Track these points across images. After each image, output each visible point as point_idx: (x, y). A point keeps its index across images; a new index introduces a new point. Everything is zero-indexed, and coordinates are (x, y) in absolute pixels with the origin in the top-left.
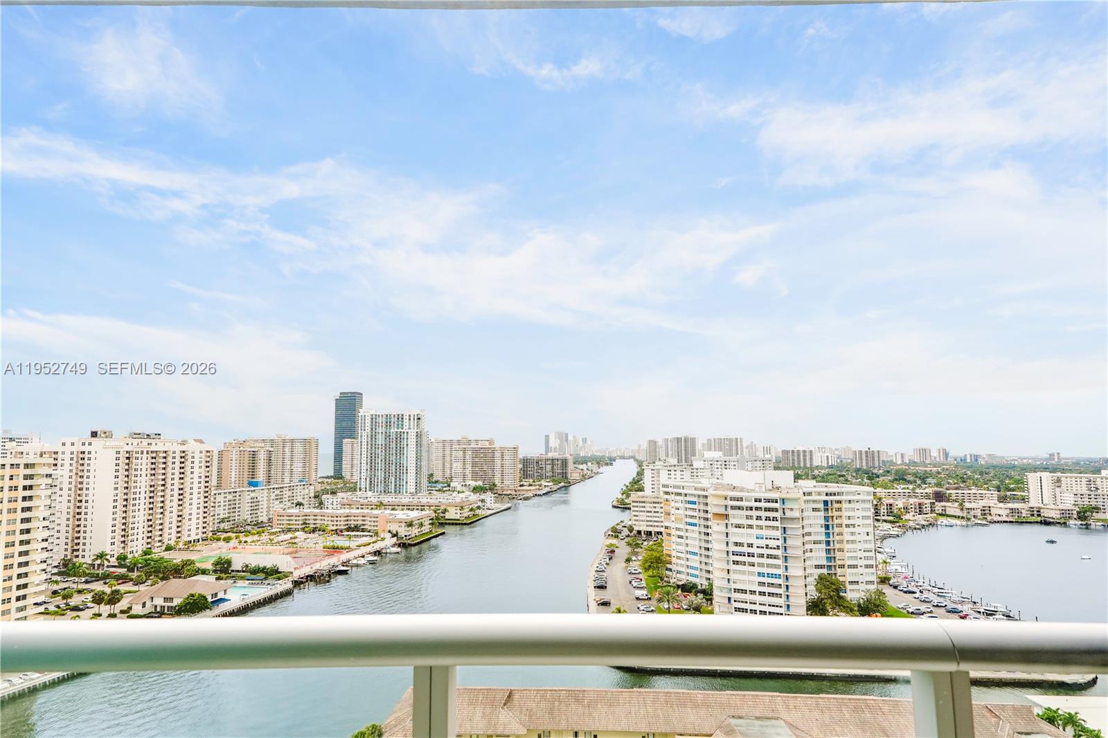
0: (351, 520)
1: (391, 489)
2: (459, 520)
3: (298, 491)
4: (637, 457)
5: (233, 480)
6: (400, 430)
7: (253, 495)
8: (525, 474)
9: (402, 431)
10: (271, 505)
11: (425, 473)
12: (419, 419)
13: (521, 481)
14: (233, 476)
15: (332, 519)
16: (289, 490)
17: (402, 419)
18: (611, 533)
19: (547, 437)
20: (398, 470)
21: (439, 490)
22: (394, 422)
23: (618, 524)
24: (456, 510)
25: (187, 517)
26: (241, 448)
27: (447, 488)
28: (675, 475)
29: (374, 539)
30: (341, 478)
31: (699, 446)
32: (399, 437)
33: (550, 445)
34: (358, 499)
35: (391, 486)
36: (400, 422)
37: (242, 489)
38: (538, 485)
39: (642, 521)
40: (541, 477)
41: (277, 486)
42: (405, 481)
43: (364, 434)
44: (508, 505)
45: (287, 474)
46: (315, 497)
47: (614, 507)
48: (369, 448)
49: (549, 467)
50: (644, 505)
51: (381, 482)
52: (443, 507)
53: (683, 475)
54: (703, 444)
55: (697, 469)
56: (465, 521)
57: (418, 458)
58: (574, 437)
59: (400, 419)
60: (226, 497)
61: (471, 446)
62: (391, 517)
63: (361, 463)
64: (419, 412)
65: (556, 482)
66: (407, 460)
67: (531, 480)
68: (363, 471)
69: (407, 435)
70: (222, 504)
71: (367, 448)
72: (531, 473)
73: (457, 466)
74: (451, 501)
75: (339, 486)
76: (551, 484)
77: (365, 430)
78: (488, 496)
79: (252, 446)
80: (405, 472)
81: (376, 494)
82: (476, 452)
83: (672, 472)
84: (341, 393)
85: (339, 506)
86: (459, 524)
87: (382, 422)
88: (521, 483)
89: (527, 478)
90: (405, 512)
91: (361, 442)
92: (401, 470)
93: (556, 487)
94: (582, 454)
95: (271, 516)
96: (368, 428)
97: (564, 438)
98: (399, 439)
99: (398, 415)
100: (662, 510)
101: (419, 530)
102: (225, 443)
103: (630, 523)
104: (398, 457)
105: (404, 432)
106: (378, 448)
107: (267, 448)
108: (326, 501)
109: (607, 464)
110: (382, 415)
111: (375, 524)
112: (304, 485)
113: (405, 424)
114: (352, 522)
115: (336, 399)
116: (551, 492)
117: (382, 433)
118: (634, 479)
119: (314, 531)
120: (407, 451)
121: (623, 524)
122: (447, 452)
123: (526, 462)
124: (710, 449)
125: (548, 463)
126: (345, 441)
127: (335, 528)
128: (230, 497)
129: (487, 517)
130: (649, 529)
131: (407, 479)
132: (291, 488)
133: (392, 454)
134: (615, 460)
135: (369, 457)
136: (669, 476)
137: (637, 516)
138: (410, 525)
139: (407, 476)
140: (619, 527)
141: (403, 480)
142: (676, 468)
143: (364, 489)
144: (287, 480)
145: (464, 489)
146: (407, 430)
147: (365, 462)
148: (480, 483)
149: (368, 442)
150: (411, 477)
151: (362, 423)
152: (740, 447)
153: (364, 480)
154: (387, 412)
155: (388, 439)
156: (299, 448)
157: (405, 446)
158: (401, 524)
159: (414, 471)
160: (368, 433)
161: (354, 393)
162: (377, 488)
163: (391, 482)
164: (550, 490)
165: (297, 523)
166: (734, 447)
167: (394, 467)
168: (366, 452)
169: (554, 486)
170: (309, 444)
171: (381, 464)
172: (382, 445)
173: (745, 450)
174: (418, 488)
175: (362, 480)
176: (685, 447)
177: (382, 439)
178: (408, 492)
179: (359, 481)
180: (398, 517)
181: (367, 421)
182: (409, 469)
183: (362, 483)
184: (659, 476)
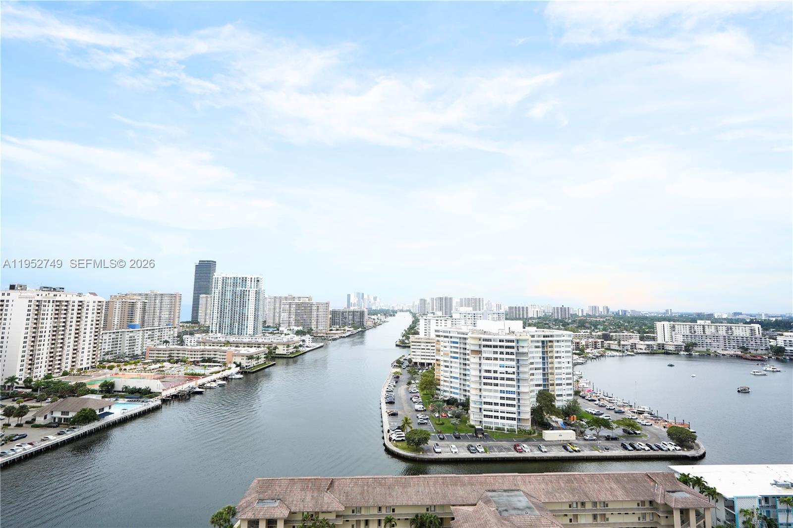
0: (205, 354)
1: (235, 331)
2: (286, 355)
3: (166, 332)
4: (412, 311)
5: (116, 323)
6: (244, 289)
7: (131, 334)
8: (333, 322)
9: (245, 289)
10: (145, 342)
11: (261, 320)
12: (258, 281)
13: (331, 327)
14: (116, 320)
15: (191, 353)
16: (159, 331)
17: (246, 281)
18: (396, 364)
19: (349, 296)
20: (241, 318)
21: (271, 333)
22: (240, 283)
23: (401, 358)
24: (284, 347)
25: (81, 350)
26: (124, 300)
27: (277, 332)
28: (441, 323)
29: (223, 368)
30: (197, 323)
31: (454, 304)
32: (243, 294)
33: (351, 302)
34: (210, 339)
35: (235, 329)
36: (244, 283)
37: (123, 330)
38: (343, 330)
39: (418, 355)
40: (345, 324)
41: (149, 328)
42: (246, 326)
44: (322, 344)
45: (156, 320)
46: (178, 337)
47: (397, 345)
48: (220, 301)
49: (351, 317)
50: (419, 344)
51: (228, 326)
52: (274, 345)
53: (446, 323)
54: (457, 302)
55: (455, 319)
56: (290, 356)
57: (256, 310)
58: (368, 296)
59: (244, 281)
60: (110, 336)
61: (295, 301)
62: (236, 352)
63: (213, 312)
64: (258, 276)
65: (356, 328)
66: (248, 311)
67: (338, 327)
68: (214, 318)
69: (249, 293)
70: (107, 341)
71: (219, 302)
72: (337, 321)
73: (284, 316)
74: (280, 341)
75: (195, 329)
76: (352, 329)
77: (217, 288)
78: (307, 338)
79: (131, 298)
80: (246, 319)
81: (223, 335)
82: (298, 305)
83: (439, 322)
84: (200, 261)
85: (196, 343)
86: (286, 358)
87: (231, 283)
89: (334, 325)
90: (246, 348)
91: (214, 297)
92: (243, 317)
93: (355, 331)
94: (374, 308)
95: (144, 351)
96: (220, 286)
97: (360, 296)
98: (242, 295)
99: (243, 278)
101: (257, 362)
102: (111, 296)
103: (409, 357)
104: (241, 309)
105: (246, 291)
106: (227, 302)
107: (143, 300)
108: (186, 339)
109: (391, 315)
110: (231, 278)
111: (224, 357)
112: (170, 328)
113: (247, 284)
114: (206, 356)
115: (196, 266)
116: (353, 334)
117: (230, 290)
118: (410, 326)
119: (177, 362)
120: (248, 304)
121: (405, 358)
122: (277, 305)
123: (334, 313)
124: (462, 306)
125: (350, 314)
126: (202, 296)
127: (193, 360)
128: (113, 336)
129: (306, 352)
130: (423, 361)
131: (247, 325)
132: (160, 330)
133: (237, 306)
134: (396, 313)
135: (220, 308)
136: (437, 324)
137: (414, 352)
138: (250, 357)
139: (247, 322)
140: (402, 360)
141: (244, 325)
142: (442, 318)
143: (215, 332)
144: (156, 324)
145: (289, 332)
146: (249, 289)
147: (216, 312)
148: (301, 328)
149: (219, 297)
150: (250, 323)
151: (215, 283)
152: (481, 304)
153: (215, 325)
154: (235, 276)
155: (234, 295)
156: (166, 300)
157: (247, 301)
158: (243, 357)
159: (253, 319)
160: (219, 290)
161: (210, 261)
162: (225, 331)
163: (235, 327)
164: (351, 333)
165: (164, 355)
166: (478, 304)
167: (238, 315)
168: (217, 305)
169: (354, 331)
170: (174, 298)
171: (229, 313)
172: (230, 299)
173: (485, 307)
174: (255, 331)
175: (214, 325)
176: (445, 304)
177: (230, 295)
178: (248, 334)
179: (211, 326)
180: (241, 352)
181: (219, 282)
182: (249, 317)
183: (214, 327)
184: (430, 324)
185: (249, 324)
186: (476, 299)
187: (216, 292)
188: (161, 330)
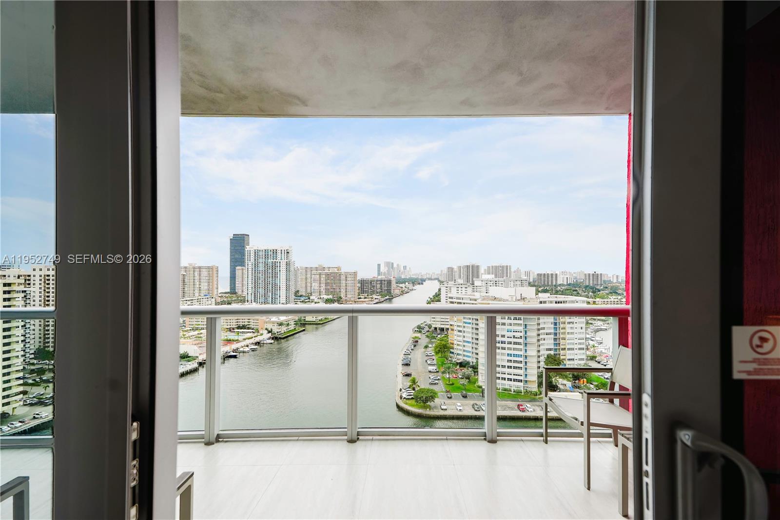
0: (240, 322)
1: (269, 300)
2: (314, 322)
3: (204, 302)
4: (440, 279)
6: (275, 260)
8: (362, 290)
9: (276, 261)
11: (293, 290)
12: (288, 253)
13: (359, 295)
15: (227, 321)
16: (197, 301)
18: (417, 329)
19: (379, 265)
20: (274, 288)
21: (302, 302)
22: (271, 255)
23: (422, 324)
27: (308, 300)
28: (462, 290)
29: (256, 334)
30: (235, 293)
31: (482, 271)
32: (275, 266)
33: (381, 271)
35: (269, 298)
36: (275, 255)
38: (371, 298)
39: (438, 321)
40: (373, 293)
41: (188, 299)
43: (250, 263)
45: (197, 291)
48: (254, 272)
49: (378, 286)
51: (262, 296)
53: (466, 290)
54: (485, 269)
55: (477, 287)
56: (319, 322)
57: (288, 280)
58: (398, 265)
59: (275, 253)
61: (325, 272)
62: (267, 320)
63: (248, 283)
64: (288, 248)
65: (383, 296)
66: (280, 281)
67: (366, 295)
68: (249, 289)
69: (280, 264)
71: (252, 273)
72: (366, 289)
73: (315, 285)
75: (233, 299)
76: (380, 297)
77: (250, 260)
80: (278, 289)
81: (258, 304)
82: (328, 275)
83: (460, 289)
84: (234, 235)
86: (315, 324)
87: (262, 255)
88: (359, 297)
89: (363, 293)
90: (277, 316)
91: (248, 269)
93: (383, 299)
94: (403, 277)
95: (185, 319)
96: (252, 259)
97: (390, 265)
99: (273, 250)
101: (287, 328)
103: (430, 323)
104: (274, 279)
105: (277, 262)
106: (260, 273)
107: (182, 273)
109: (419, 284)
110: (262, 250)
111: (257, 324)
112: (208, 298)
113: (278, 256)
114: (241, 323)
115: (231, 239)
116: (380, 302)
117: (262, 262)
118: (436, 293)
120: (280, 275)
121: (425, 324)
122: (309, 276)
123: (363, 282)
125: (378, 283)
126: (238, 268)
127: (229, 327)
129: (334, 320)
130: (442, 326)
131: (280, 294)
133: (270, 277)
134: (425, 281)
135: (253, 279)
136: (458, 291)
137: (434, 318)
138: (281, 324)
139: (280, 292)
140: (423, 325)
141: (277, 294)
142: (463, 286)
143: (250, 301)
144: (197, 294)
145: (319, 300)
146: (280, 261)
147: (251, 282)
148: (330, 297)
149: (252, 269)
150: (283, 292)
151: (248, 256)
152: (508, 272)
154: (266, 248)
155: (266, 266)
156: (204, 273)
157: (278, 272)
158: (274, 324)
159: (285, 289)
160: (252, 262)
161: (244, 235)
162: (260, 300)
163: (269, 296)
165: (203, 323)
166: (505, 272)
167: (271, 286)
168: (251, 276)
170: (212, 270)
171: (262, 283)
172: (262, 271)
173: (513, 274)
174: (288, 300)
175: (249, 295)
176: (472, 272)
177: (262, 266)
178: (281, 303)
179: (246, 295)
180: (272, 320)
181: (251, 254)
182: (281, 286)
183: (249, 297)
184: (451, 291)
185: (281, 293)
186: (503, 267)
187: (249, 264)
188: (199, 300)
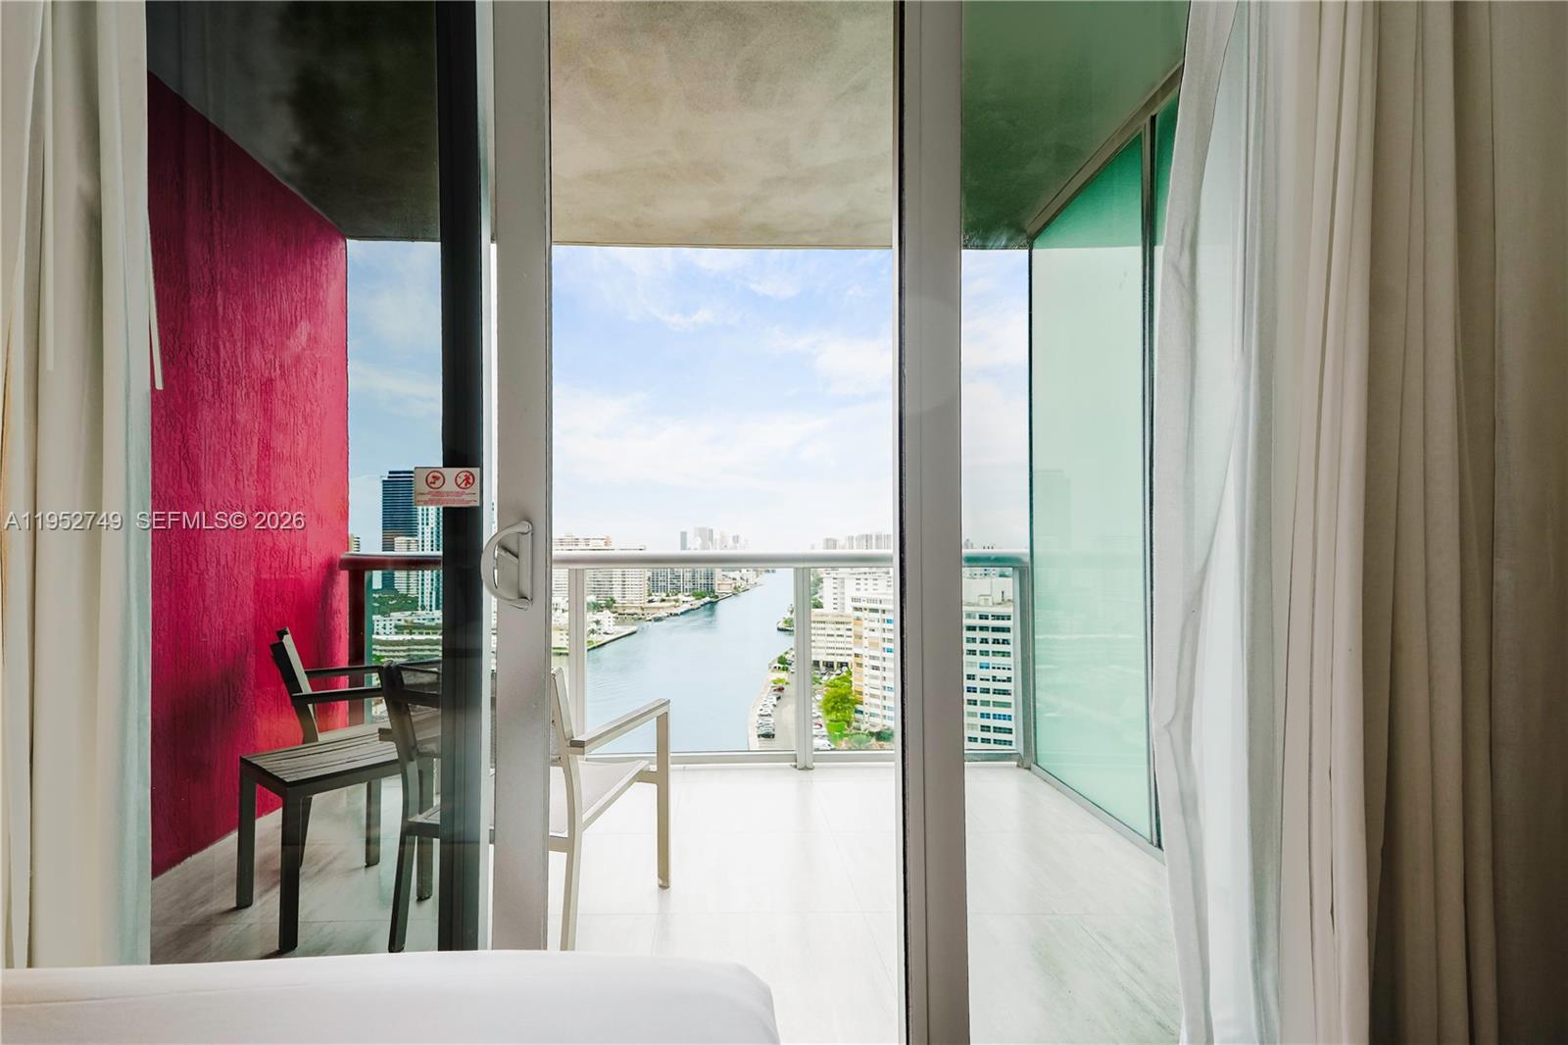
0: (413, 650)
8: (655, 584)
13: (650, 595)
19: (684, 535)
23: (786, 653)
24: (562, 635)
28: (866, 584)
33: (688, 543)
34: (421, 621)
38: (674, 601)
40: (677, 591)
44: (634, 628)
47: (779, 629)
50: (822, 625)
53: (876, 585)
58: (722, 534)
61: (579, 549)
65: (698, 597)
67: (665, 595)
68: (426, 581)
72: (663, 585)
76: (692, 598)
77: (427, 524)
78: (606, 617)
83: (862, 582)
84: (390, 473)
85: (394, 630)
88: (650, 598)
89: (657, 591)
91: (423, 542)
93: (699, 604)
97: (707, 535)
100: (849, 633)
114: (415, 652)
115: (384, 481)
121: (792, 653)
125: (687, 570)
129: (604, 644)
136: (858, 586)
140: (788, 657)
143: (428, 608)
148: (592, 598)
149: (432, 541)
151: (423, 515)
153: (429, 595)
160: (432, 528)
161: (405, 471)
164: (691, 607)
169: (697, 601)
175: (426, 595)
179: (420, 596)
183: (426, 599)
184: (843, 587)
187: (426, 530)
